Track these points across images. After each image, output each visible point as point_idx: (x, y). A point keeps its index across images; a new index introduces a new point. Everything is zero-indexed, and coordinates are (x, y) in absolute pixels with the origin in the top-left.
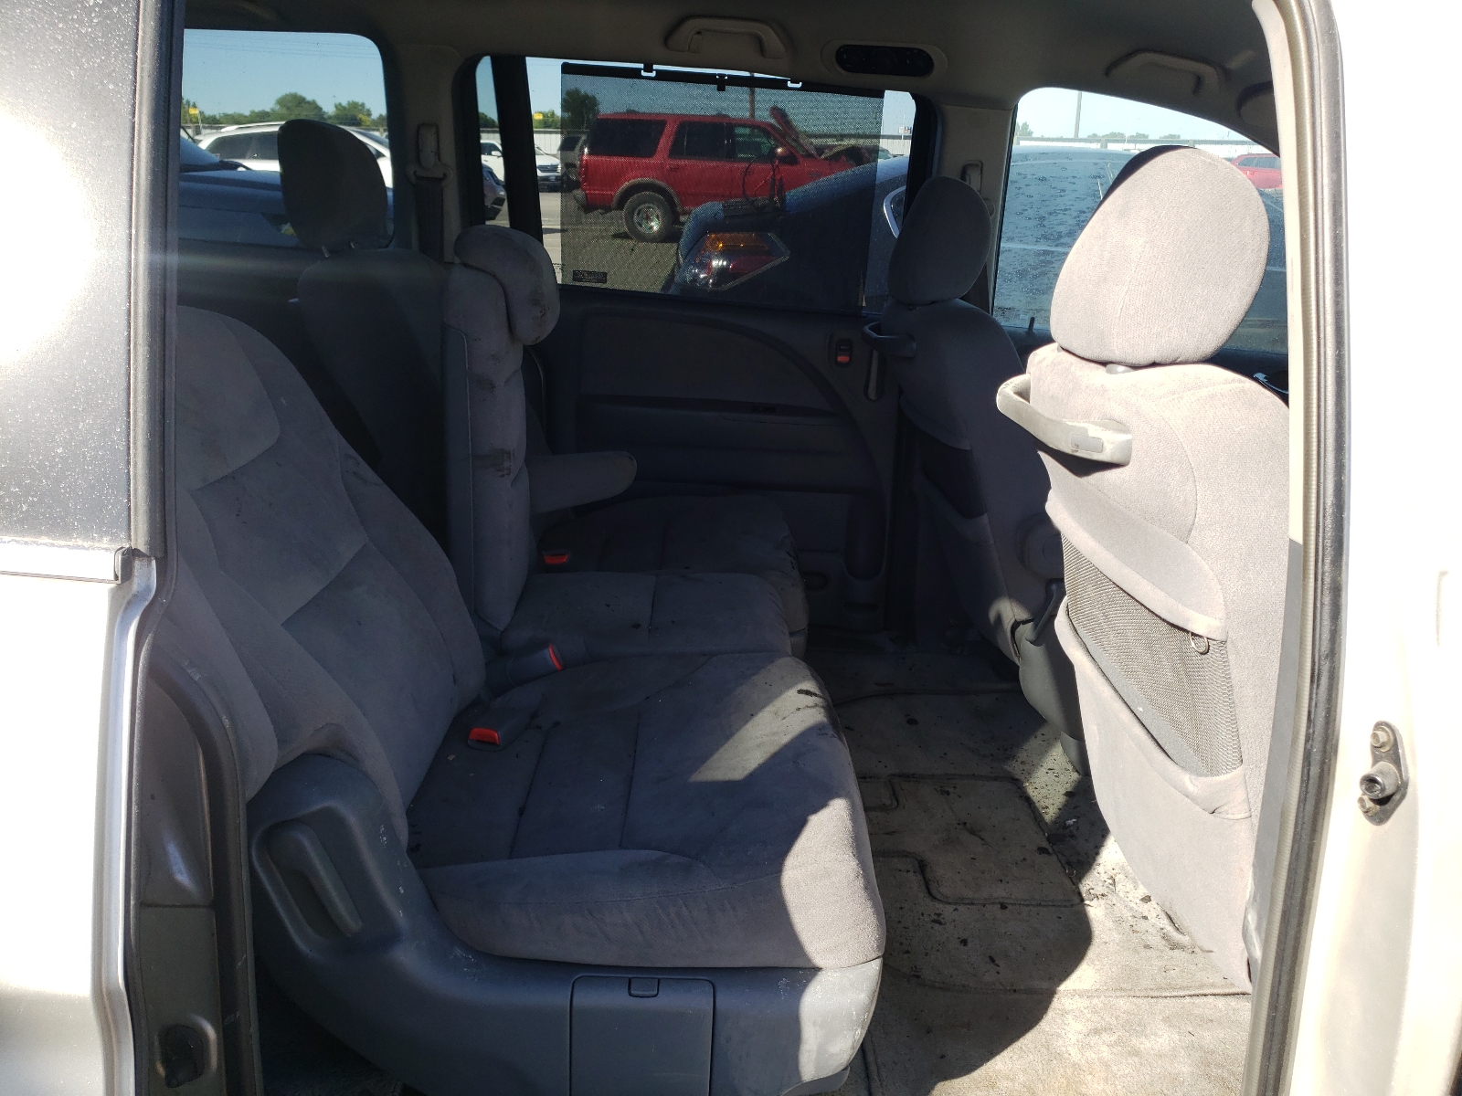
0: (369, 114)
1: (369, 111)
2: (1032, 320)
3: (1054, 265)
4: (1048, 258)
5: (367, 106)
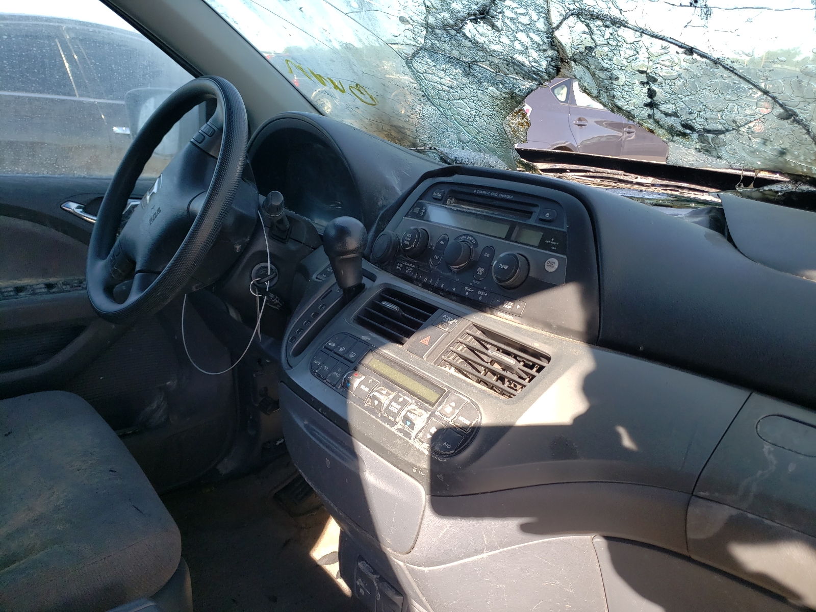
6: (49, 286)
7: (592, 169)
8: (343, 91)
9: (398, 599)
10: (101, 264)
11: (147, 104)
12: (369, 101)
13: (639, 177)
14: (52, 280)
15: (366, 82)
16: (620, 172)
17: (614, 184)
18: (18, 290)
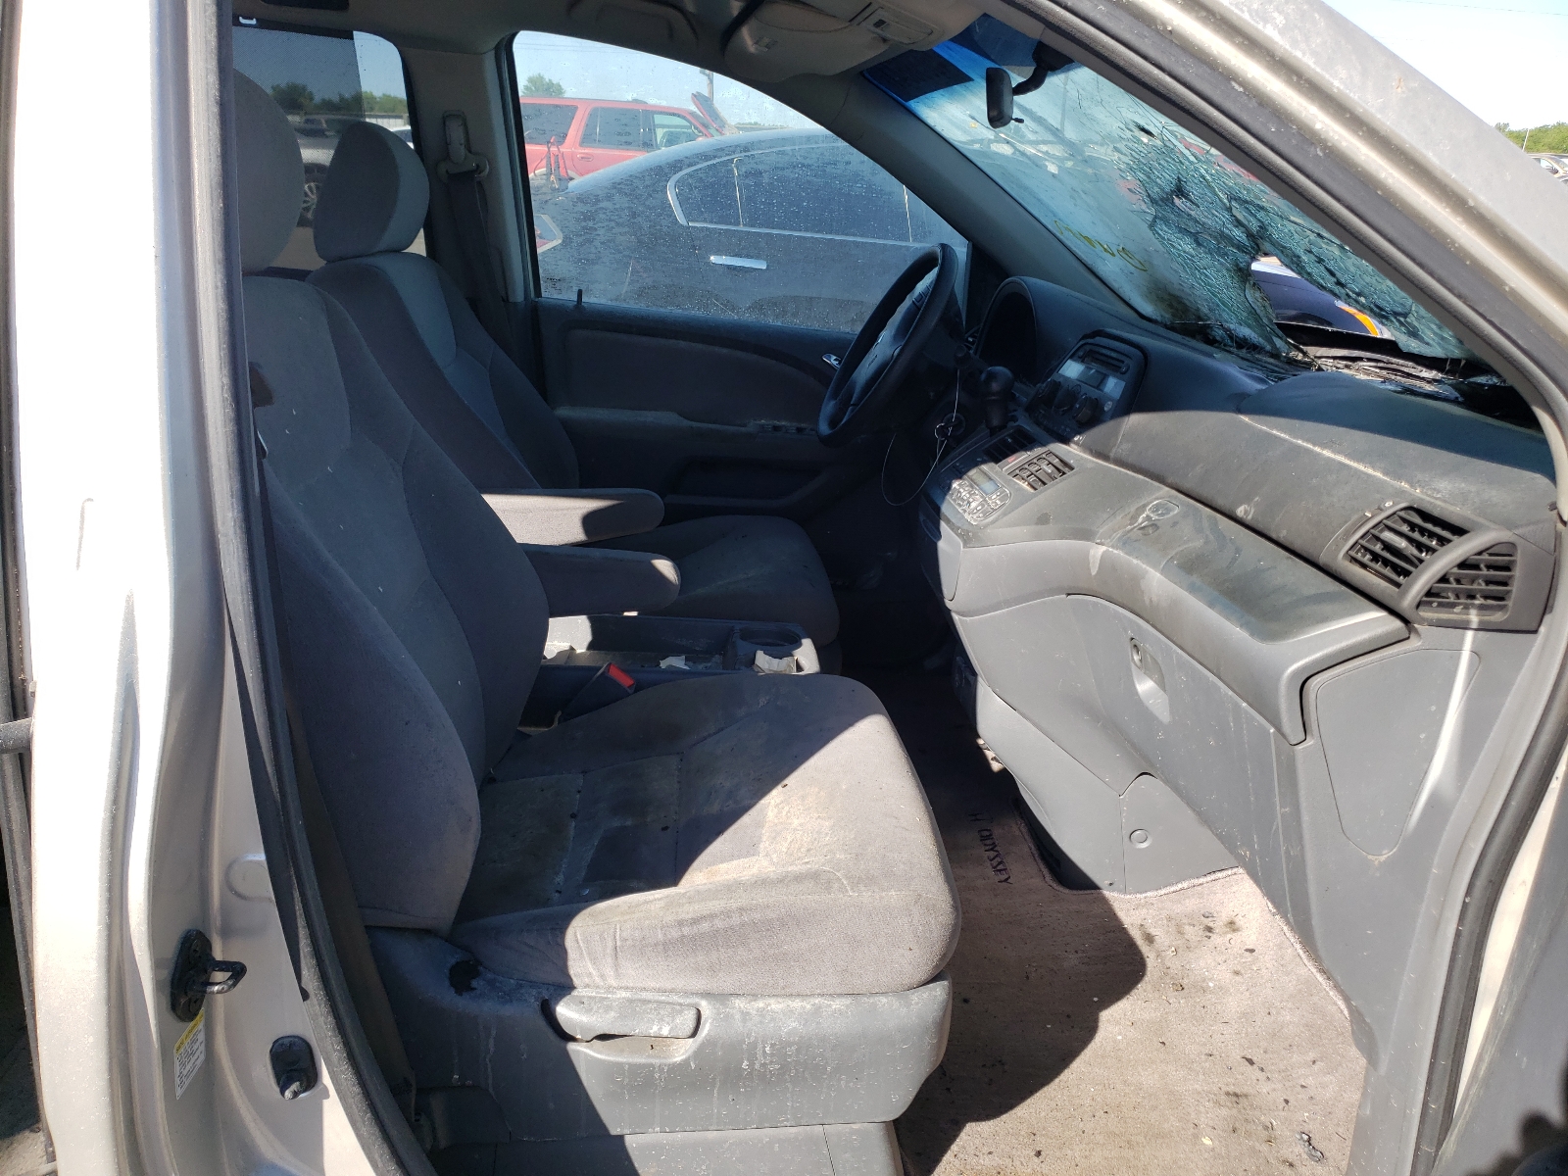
0: (312, 99)
1: (311, 93)
2: (580, 293)
3: (598, 232)
4: (591, 224)
5: (309, 89)
6: (800, 430)
7: (1385, 358)
8: (1113, 255)
9: (971, 678)
10: (832, 403)
11: (965, 250)
12: (1139, 265)
13: (1424, 370)
14: (803, 425)
15: (1130, 247)
16: (1410, 364)
17: (1393, 377)
18: (776, 428)
